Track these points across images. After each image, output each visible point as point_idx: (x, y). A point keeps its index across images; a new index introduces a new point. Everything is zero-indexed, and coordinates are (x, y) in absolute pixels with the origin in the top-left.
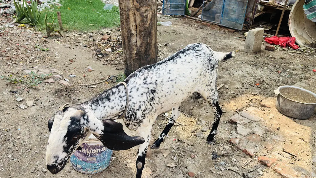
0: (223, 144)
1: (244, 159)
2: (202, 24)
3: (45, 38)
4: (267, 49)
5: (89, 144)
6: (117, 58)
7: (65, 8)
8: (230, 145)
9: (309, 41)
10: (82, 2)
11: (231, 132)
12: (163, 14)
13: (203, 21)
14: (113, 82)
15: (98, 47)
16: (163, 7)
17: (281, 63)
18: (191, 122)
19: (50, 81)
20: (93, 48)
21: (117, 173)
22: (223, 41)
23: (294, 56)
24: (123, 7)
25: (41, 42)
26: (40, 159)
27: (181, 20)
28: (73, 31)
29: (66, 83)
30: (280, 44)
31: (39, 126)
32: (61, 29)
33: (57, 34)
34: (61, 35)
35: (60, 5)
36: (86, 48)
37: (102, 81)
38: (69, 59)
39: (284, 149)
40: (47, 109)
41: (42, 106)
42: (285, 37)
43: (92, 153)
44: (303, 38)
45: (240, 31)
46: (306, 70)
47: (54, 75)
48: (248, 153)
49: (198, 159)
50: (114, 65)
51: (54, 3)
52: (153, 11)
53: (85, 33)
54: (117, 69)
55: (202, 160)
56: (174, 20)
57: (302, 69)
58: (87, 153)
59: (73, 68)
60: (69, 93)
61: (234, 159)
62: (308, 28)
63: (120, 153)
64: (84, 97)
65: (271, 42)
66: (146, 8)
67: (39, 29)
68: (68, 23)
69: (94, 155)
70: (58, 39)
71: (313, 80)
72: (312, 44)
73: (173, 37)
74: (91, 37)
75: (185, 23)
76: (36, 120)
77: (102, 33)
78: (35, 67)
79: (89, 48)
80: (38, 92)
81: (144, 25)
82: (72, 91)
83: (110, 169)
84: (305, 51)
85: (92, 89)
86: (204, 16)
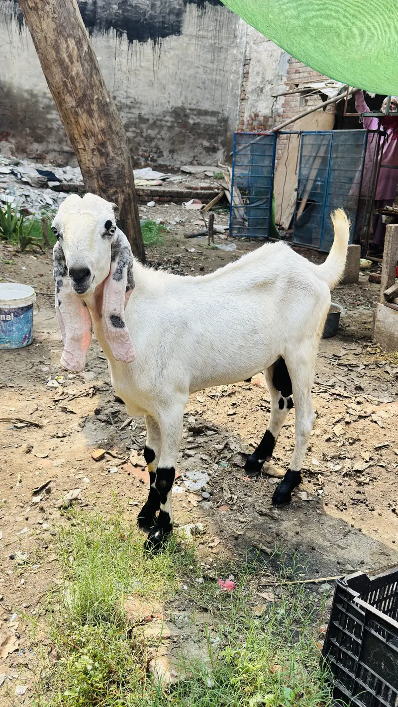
3: (16, 252)
25: (8, 255)
32: (46, 244)
34: (42, 251)
67: (12, 243)
70: (36, 255)
86: (296, 236)
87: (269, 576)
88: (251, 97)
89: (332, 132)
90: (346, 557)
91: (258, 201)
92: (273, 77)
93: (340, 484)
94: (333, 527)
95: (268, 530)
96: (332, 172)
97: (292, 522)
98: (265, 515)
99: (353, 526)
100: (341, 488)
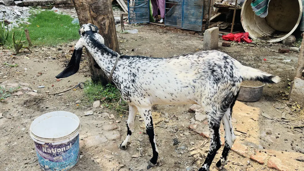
0: (183, 131)
1: (201, 141)
2: (166, 29)
3: (14, 55)
4: (224, 45)
5: (53, 144)
6: (86, 66)
7: (33, 25)
8: (189, 131)
9: (261, 34)
10: (51, 19)
11: (190, 120)
12: (130, 23)
13: (167, 26)
14: (81, 88)
15: (66, 58)
16: (129, 17)
17: (236, 56)
18: (155, 115)
19: (19, 93)
20: (62, 60)
21: (85, 169)
22: (185, 43)
23: (248, 49)
24: (81, 18)
25: (10, 59)
26: (9, 166)
27: (147, 27)
28: (42, 46)
29: (34, 94)
30: (235, 40)
31: (8, 135)
32: (30, 45)
33: (26, 50)
34: (30, 51)
35: (29, 23)
36: (55, 60)
37: (70, 89)
38: (38, 72)
39: (236, 129)
40: (15, 119)
41: (10, 117)
42: (239, 33)
43: (57, 152)
44: (256, 33)
45: (200, 32)
46: (258, 59)
47: (23, 88)
48: (205, 136)
49: (161, 147)
50: (82, 73)
51: (23, 22)
52: (110, 19)
53: (53, 47)
54: (85, 76)
55: (164, 147)
56: (141, 27)
57: (254, 59)
58: (52, 153)
59: (42, 80)
60: (37, 102)
61: (193, 142)
62: (259, 23)
63: (87, 151)
64: (52, 105)
65: (227, 39)
66: (103, 17)
67: (8, 48)
68: (37, 39)
69: (60, 154)
70: (27, 55)
71: (263, 67)
72: (263, 37)
73: (140, 43)
74: (60, 49)
75: (151, 30)
76: (5, 130)
77: (71, 45)
78: (3, 83)
79: (58, 59)
80: (7, 105)
81: (103, 32)
82: (40, 101)
83: (78, 166)
84: (257, 44)
85: (60, 96)
86: (167, 21)
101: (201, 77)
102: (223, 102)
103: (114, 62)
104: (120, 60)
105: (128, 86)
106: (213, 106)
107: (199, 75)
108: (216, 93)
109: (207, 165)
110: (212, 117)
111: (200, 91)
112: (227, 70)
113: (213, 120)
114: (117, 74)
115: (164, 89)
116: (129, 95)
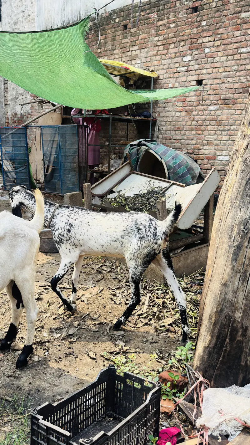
2: (46, 196)
86: (47, 188)
87: (9, 415)
88: (11, 104)
89: (58, 126)
90: (58, 391)
91: (21, 167)
92: (23, 92)
93: (59, 345)
94: (53, 374)
95: (12, 386)
96: (62, 149)
97: (28, 377)
98: (11, 376)
99: (64, 371)
100: (59, 348)
101: (128, 234)
102: (145, 258)
103: (53, 211)
104: (59, 209)
105: (62, 234)
106: (136, 261)
107: (126, 232)
108: (139, 249)
109: (125, 318)
110: (133, 272)
111: (126, 246)
112: (151, 230)
113: (134, 274)
114: (54, 222)
115: (96, 241)
116: (61, 243)
